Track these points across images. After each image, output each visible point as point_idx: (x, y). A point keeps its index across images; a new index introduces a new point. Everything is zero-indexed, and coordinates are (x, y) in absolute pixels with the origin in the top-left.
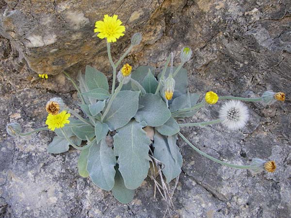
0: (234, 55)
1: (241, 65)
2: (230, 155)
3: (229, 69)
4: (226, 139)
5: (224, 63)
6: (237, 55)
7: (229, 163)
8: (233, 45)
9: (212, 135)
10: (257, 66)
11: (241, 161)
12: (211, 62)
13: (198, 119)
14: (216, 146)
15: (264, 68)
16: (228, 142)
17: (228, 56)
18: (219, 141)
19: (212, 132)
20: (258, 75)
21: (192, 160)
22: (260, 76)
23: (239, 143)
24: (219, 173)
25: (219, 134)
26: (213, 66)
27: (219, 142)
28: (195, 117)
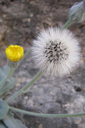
0: (18, 15)
1: (29, 20)
2: (68, 98)
3: (22, 29)
4: (55, 86)
5: (15, 28)
6: (21, 14)
7: (72, 105)
8: (13, 8)
9: (41, 90)
10: (42, 12)
11: (81, 96)
12: (5, 34)
13: (21, 84)
14: (51, 98)
15: (48, 10)
16: (59, 87)
17: (14, 19)
18: (50, 91)
19: (39, 87)
20: (47, 20)
21: (39, 124)
22: (49, 19)
23: (68, 82)
24: (70, 121)
25: (46, 86)
26: (9, 36)
27: (51, 93)
28: (18, 85)
